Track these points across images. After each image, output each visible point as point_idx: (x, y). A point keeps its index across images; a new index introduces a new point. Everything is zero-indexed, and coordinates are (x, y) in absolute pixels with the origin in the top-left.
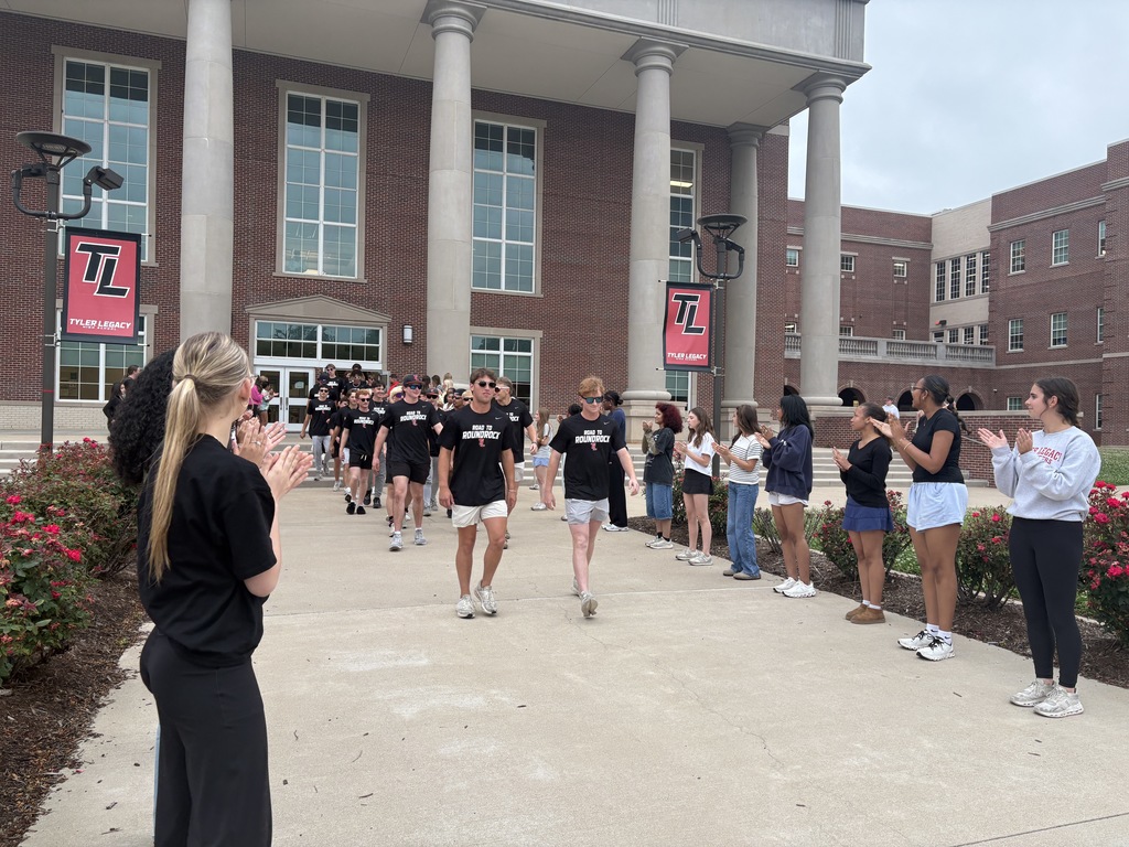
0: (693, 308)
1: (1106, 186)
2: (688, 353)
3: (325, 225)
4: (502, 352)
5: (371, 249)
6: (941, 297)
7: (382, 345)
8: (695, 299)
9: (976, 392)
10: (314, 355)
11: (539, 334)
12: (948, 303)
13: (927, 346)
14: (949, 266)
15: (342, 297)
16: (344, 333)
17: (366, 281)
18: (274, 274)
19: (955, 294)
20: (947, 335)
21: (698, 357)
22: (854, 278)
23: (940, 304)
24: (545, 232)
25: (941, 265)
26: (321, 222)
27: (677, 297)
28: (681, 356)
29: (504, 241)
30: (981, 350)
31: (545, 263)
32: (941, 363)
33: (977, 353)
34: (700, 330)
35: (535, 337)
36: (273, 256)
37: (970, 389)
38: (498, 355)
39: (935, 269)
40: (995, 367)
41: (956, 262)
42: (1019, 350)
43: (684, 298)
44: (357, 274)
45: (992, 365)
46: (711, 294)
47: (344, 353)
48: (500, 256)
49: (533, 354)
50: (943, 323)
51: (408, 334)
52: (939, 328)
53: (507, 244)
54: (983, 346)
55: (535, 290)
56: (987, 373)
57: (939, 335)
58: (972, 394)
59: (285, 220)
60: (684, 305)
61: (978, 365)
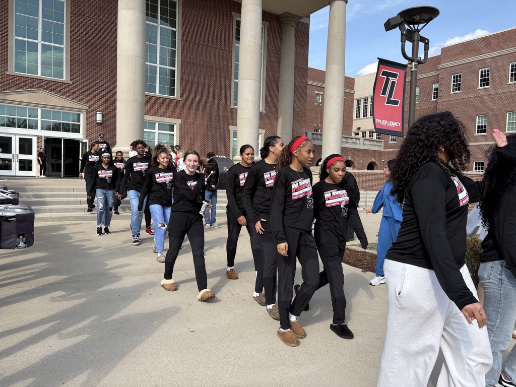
0: (393, 83)
1: (440, 67)
2: (389, 120)
3: (42, 44)
4: (156, 131)
5: (73, 62)
6: (358, 116)
7: (82, 123)
8: (395, 76)
9: (375, 161)
10: (36, 128)
11: (179, 121)
12: (362, 119)
13: (351, 138)
14: (362, 102)
15: (55, 91)
16: (56, 115)
17: (71, 82)
18: (7, 73)
19: (365, 115)
20: (361, 134)
21: (395, 124)
22: (321, 105)
23: (358, 120)
24: (182, 62)
25: (359, 101)
26: (40, 42)
27: (384, 73)
28: (384, 122)
29: (158, 65)
30: (377, 141)
31: (182, 80)
32: (362, 147)
33: (376, 143)
34: (396, 103)
35: (177, 123)
36: (5, 61)
37: (373, 160)
38: (155, 133)
39: (355, 103)
40: (383, 150)
41: (366, 100)
42: (394, 142)
43: (388, 75)
44: (65, 78)
45: (382, 149)
46: (406, 73)
47: (56, 128)
48: (156, 73)
49: (176, 132)
50: (359, 129)
51: (99, 117)
52: (357, 131)
53: (160, 68)
54: (377, 140)
55: (177, 96)
56: (380, 152)
57: (357, 134)
58: (374, 162)
59: (14, 38)
60: (388, 80)
61: (376, 149)
